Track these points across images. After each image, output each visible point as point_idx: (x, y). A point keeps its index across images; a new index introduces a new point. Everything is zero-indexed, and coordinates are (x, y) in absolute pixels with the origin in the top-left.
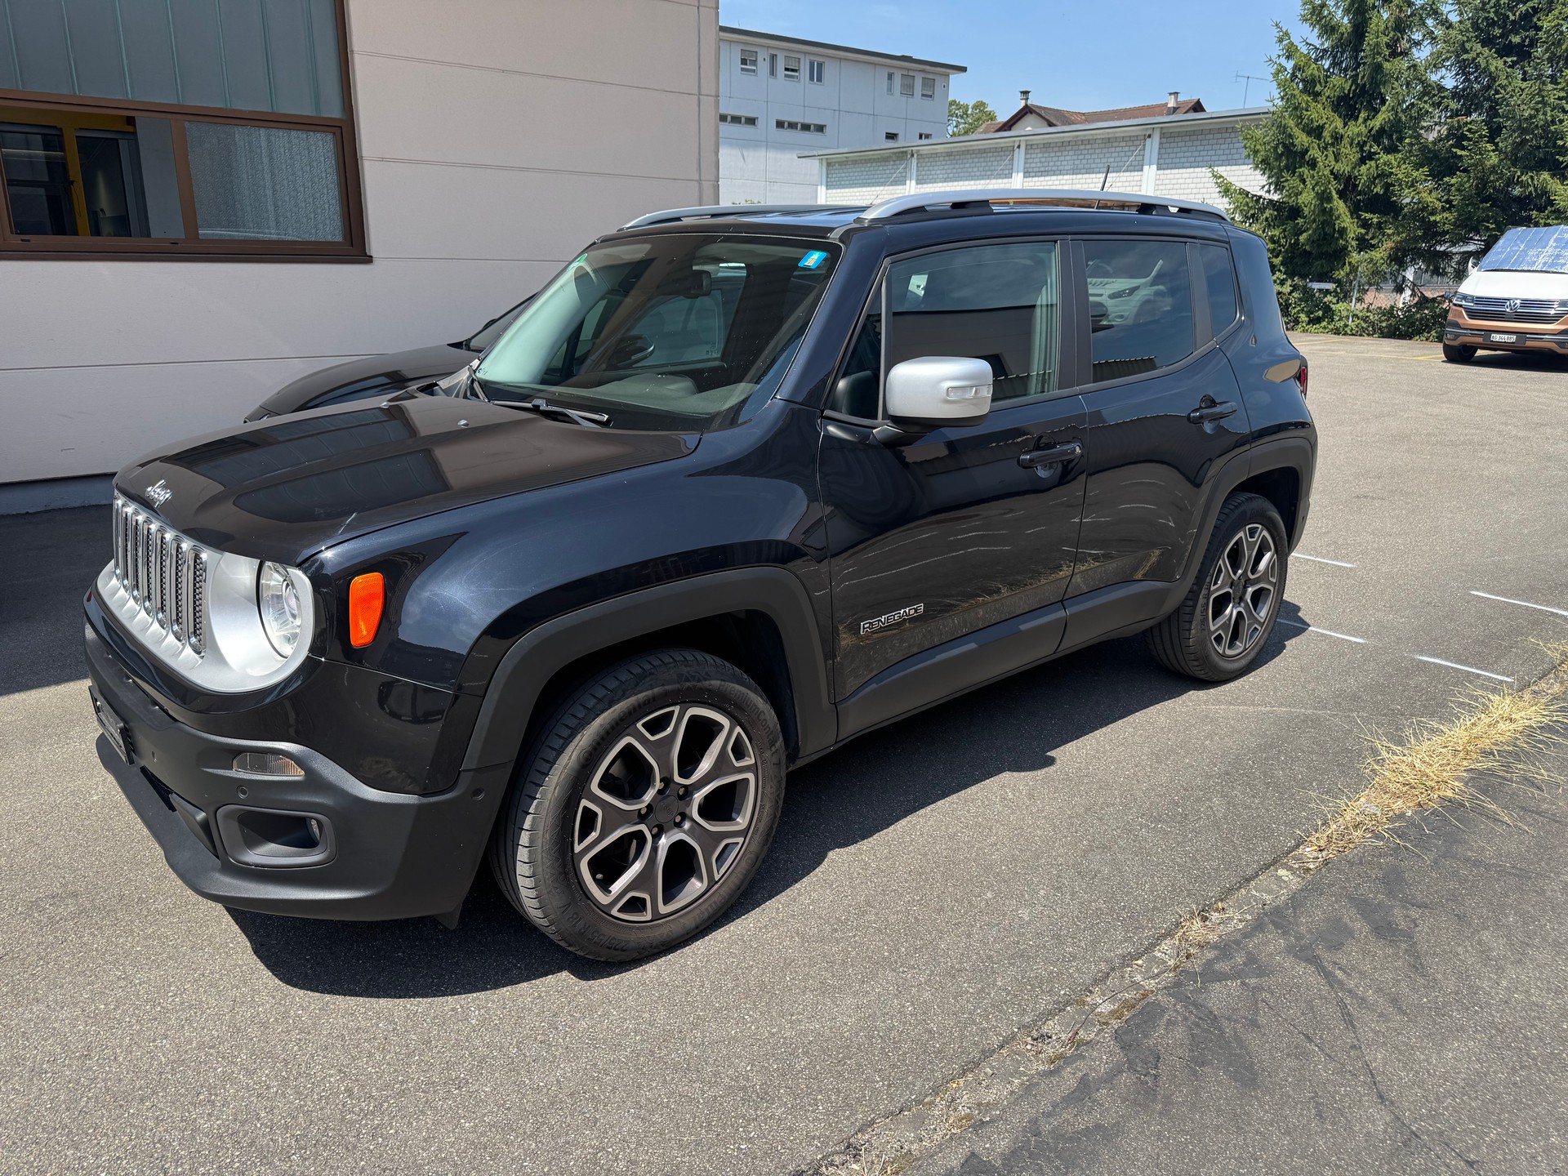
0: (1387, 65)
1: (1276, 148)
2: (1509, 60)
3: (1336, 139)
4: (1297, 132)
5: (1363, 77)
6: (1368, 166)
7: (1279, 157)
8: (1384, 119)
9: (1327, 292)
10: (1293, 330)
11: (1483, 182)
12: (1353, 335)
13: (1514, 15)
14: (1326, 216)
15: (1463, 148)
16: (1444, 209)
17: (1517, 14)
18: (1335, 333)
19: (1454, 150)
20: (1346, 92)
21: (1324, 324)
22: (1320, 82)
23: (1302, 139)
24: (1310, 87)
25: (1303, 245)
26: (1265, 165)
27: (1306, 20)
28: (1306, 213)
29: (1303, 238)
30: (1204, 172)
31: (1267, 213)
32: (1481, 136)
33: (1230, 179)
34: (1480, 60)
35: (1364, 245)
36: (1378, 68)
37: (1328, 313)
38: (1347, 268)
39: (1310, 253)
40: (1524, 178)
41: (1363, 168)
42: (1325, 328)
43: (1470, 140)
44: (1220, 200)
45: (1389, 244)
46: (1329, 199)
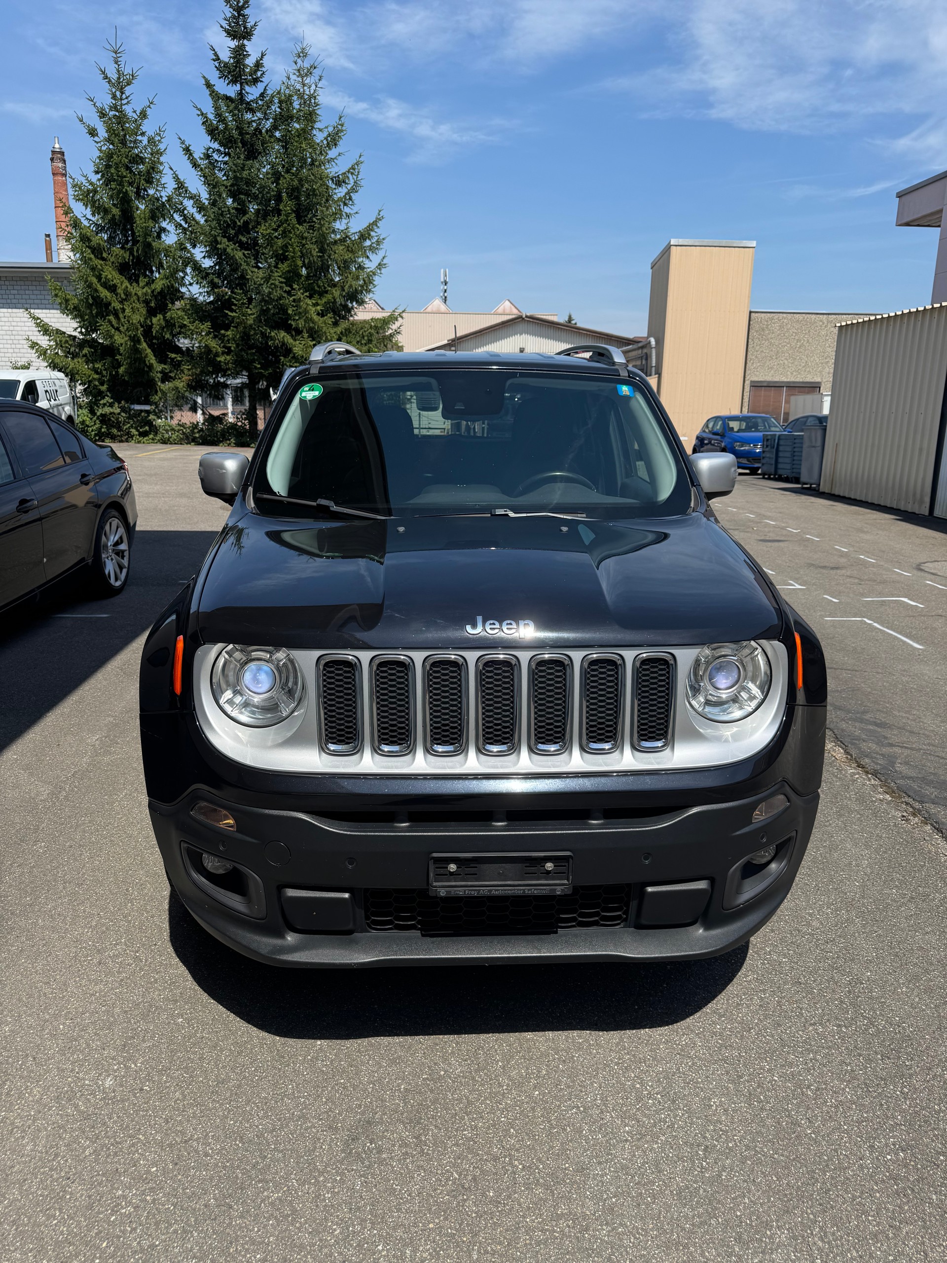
0: (154, 244)
1: (87, 299)
2: (246, 252)
3: (127, 296)
4: (100, 288)
5: (137, 251)
6: (158, 318)
7: (89, 306)
8: (164, 284)
9: (148, 412)
10: (127, 442)
11: (245, 337)
12: (175, 444)
13: (239, 222)
14: (135, 352)
15: (232, 311)
16: (223, 353)
17: (242, 221)
18: (162, 443)
19: (227, 312)
20: (127, 260)
21: (151, 436)
22: (104, 249)
23: (104, 293)
24: (97, 251)
25: (123, 376)
26: (75, 312)
27: (78, 200)
28: (122, 351)
29: (121, 370)
30: (20, 315)
31: (86, 351)
32: (243, 303)
33: (46, 320)
34: (229, 250)
35: (166, 378)
36: (148, 246)
37: (154, 429)
38: (159, 394)
39: (128, 382)
40: (273, 334)
41: (154, 320)
42: (153, 439)
43: (236, 305)
44: (42, 338)
45: (185, 378)
46: (139, 341)
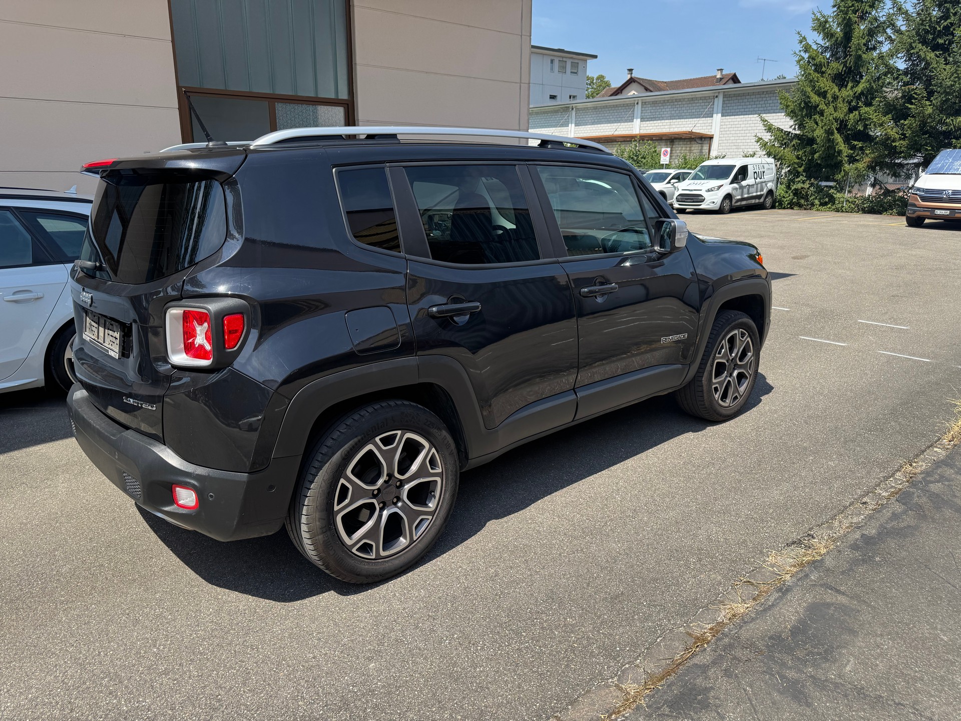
0: (864, 56)
1: (800, 104)
2: (937, 53)
3: (835, 98)
4: (812, 95)
5: (850, 63)
6: (854, 114)
7: (801, 109)
8: (864, 87)
9: (831, 187)
10: (811, 210)
11: (923, 124)
12: (847, 212)
13: (940, 27)
14: (830, 143)
15: (912, 104)
16: (900, 139)
17: (942, 27)
18: (836, 211)
19: (907, 105)
20: (840, 71)
21: (829, 206)
22: (824, 65)
23: (815, 99)
24: (818, 68)
25: (816, 160)
26: (792, 114)
27: (815, 30)
28: (818, 141)
29: (816, 156)
30: (755, 118)
31: (794, 142)
32: (923, 97)
33: (771, 121)
34: (921, 53)
35: (852, 160)
36: (859, 57)
37: (832, 200)
38: (843, 174)
39: (820, 165)
40: (948, 120)
41: (851, 116)
42: (830, 208)
43: (916, 99)
44: (766, 134)
45: (867, 159)
46: (832, 134)
